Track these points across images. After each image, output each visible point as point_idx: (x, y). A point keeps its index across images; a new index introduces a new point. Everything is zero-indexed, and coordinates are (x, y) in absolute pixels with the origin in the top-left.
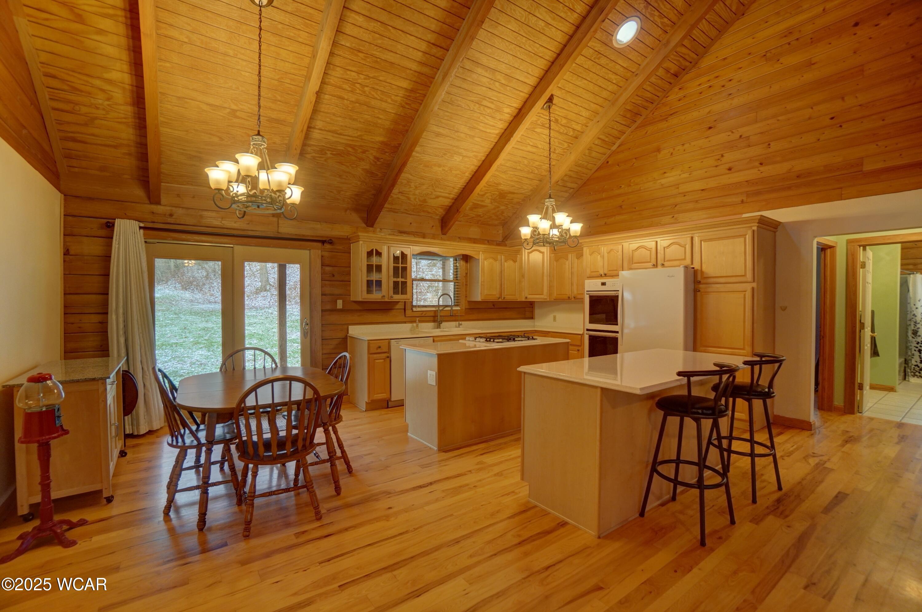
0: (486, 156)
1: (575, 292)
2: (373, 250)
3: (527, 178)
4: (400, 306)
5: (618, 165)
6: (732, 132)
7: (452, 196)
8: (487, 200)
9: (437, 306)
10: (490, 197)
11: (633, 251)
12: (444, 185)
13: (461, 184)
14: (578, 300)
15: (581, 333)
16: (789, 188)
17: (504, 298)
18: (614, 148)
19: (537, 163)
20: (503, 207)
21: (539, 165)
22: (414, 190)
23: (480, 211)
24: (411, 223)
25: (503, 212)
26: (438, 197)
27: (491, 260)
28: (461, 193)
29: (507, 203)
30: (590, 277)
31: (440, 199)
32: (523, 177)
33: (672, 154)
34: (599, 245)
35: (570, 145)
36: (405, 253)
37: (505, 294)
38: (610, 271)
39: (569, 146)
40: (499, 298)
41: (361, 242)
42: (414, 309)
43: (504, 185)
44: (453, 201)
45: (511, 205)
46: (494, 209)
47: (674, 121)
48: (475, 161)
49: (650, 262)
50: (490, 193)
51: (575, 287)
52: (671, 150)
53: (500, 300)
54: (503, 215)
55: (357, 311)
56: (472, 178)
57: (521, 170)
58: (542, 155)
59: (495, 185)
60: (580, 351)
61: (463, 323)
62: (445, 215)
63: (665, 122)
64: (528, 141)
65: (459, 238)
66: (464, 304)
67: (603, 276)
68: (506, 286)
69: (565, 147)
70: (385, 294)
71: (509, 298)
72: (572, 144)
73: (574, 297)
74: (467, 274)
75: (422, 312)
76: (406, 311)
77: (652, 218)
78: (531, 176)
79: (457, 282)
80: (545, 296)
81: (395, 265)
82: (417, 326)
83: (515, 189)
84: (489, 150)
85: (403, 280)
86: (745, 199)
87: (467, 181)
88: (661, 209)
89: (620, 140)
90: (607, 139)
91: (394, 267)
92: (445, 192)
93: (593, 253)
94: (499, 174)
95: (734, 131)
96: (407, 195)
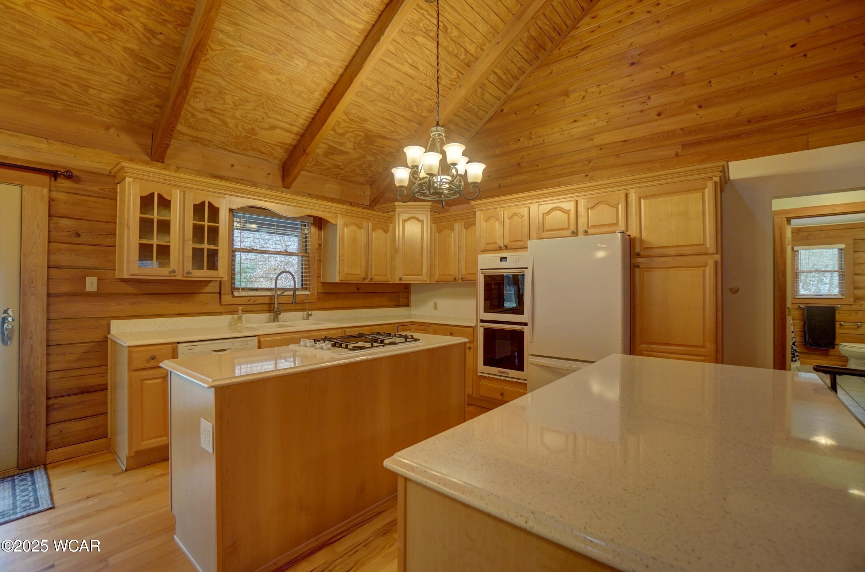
0: (344, 67)
1: (464, 272)
2: (152, 194)
3: (403, 117)
4: (213, 288)
5: (516, 114)
6: (662, 68)
7: (295, 129)
8: (348, 143)
9: (274, 288)
10: (353, 140)
11: (543, 214)
12: (282, 108)
13: (309, 111)
14: (470, 282)
15: (473, 325)
16: (738, 136)
17: (371, 279)
18: (510, 92)
19: (417, 96)
20: (370, 158)
21: (419, 100)
22: (232, 108)
23: (339, 159)
24: (232, 166)
25: (370, 166)
26: (273, 128)
27: (353, 227)
28: (309, 126)
29: (376, 151)
30: (485, 251)
31: (278, 131)
32: (398, 114)
33: (584, 97)
34: (497, 208)
35: (460, 74)
36: (216, 205)
37: (373, 274)
38: (512, 241)
39: (458, 77)
40: (364, 279)
41: (128, 180)
42: (236, 294)
43: (372, 123)
44: (298, 138)
45: (382, 156)
46: (359, 159)
47: (586, 57)
48: (328, 73)
49: (568, 229)
50: (352, 132)
51: (463, 264)
52: (583, 93)
53: (366, 281)
54: (371, 169)
55: (127, 295)
56: (324, 102)
57: (395, 103)
58: (424, 83)
59: (359, 121)
60: (472, 349)
61: (314, 313)
62: (287, 159)
63: (575, 59)
64: (405, 55)
65: (309, 195)
66: (316, 288)
67: (503, 248)
68: (373, 264)
69: (453, 77)
70: (176, 269)
71: (378, 279)
72: (463, 74)
73: (462, 279)
74: (320, 245)
75: (249, 298)
76: (223, 297)
77: (559, 178)
78: (408, 115)
79: (307, 257)
80: (424, 278)
81: (195, 222)
82: (240, 318)
83: (386, 132)
84: (350, 58)
85: (212, 247)
86: (680, 151)
87: (318, 108)
88: (571, 166)
89: (518, 82)
90: (503, 77)
91: (195, 227)
92: (285, 120)
93: (490, 218)
94: (365, 104)
95: (663, 67)
96: (221, 117)
